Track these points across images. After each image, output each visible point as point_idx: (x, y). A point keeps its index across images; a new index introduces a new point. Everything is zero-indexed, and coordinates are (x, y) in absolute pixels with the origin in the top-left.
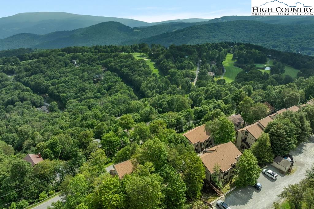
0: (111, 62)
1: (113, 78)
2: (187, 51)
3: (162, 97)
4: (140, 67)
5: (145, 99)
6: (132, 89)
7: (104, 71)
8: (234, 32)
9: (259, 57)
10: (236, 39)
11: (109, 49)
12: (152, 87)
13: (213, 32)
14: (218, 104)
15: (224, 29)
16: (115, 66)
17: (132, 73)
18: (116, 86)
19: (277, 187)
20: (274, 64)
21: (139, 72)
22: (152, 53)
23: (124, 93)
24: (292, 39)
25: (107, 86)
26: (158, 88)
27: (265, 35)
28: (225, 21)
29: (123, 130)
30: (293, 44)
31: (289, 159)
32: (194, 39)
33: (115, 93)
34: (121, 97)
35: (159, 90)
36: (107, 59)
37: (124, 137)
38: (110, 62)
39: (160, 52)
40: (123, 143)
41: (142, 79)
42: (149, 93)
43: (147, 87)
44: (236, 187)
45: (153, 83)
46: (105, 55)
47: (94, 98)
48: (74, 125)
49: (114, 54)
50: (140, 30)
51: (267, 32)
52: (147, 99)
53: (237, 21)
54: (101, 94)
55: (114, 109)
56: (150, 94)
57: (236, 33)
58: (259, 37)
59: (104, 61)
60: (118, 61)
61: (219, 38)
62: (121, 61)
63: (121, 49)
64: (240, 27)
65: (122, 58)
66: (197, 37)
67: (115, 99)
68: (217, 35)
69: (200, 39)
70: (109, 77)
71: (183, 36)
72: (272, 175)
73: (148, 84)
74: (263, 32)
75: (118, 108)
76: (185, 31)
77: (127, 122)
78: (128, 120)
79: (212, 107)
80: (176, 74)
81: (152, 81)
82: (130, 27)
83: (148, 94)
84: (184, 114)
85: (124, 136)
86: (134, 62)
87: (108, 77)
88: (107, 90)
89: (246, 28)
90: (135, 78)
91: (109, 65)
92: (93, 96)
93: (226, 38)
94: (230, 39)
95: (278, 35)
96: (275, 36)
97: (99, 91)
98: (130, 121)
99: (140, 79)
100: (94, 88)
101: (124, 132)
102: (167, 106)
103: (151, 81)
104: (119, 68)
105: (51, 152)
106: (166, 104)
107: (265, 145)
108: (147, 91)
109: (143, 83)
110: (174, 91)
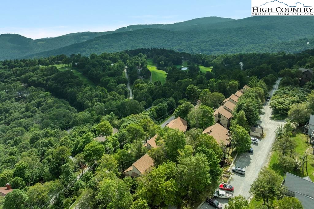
0: (32, 77)
1: (41, 94)
2: (110, 59)
4: (68, 78)
6: (68, 102)
7: (27, 87)
8: (143, 39)
9: (175, 59)
10: (146, 46)
11: (23, 64)
12: (90, 96)
13: (124, 41)
14: (171, 101)
15: (133, 37)
16: (38, 81)
17: (62, 85)
18: (48, 101)
19: (261, 148)
20: (189, 65)
21: (69, 83)
22: (76, 64)
23: (60, 107)
24: (193, 42)
25: (36, 103)
27: (170, 41)
28: (131, 30)
30: (195, 47)
31: (259, 127)
32: (107, 48)
33: (48, 109)
34: (60, 111)
35: (97, 98)
36: (27, 74)
38: (30, 77)
39: (85, 62)
41: (76, 90)
44: (236, 155)
45: (89, 93)
46: (22, 70)
47: (24, 117)
48: (24, 148)
49: (32, 68)
50: (44, 42)
51: (171, 38)
53: (144, 30)
54: (31, 113)
55: (56, 125)
56: (90, 104)
57: (145, 40)
58: (165, 42)
59: (23, 76)
60: (41, 75)
61: (131, 46)
62: (44, 75)
63: (38, 62)
64: (148, 35)
65: (43, 72)
66: (110, 46)
67: (54, 115)
68: (128, 43)
69: (112, 47)
70: (35, 92)
71: (95, 46)
72: (255, 141)
74: (168, 38)
75: (60, 124)
76: (96, 40)
79: (166, 104)
80: (109, 81)
82: (32, 39)
83: (88, 104)
84: (148, 114)
86: (61, 74)
87: (33, 93)
88: (38, 108)
89: (152, 35)
90: (67, 90)
91: (30, 80)
92: (21, 116)
93: (137, 45)
94: (141, 46)
95: (181, 40)
96: (178, 41)
97: (27, 109)
99: (73, 91)
100: (20, 107)
103: (86, 91)
104: (45, 82)
105: (22, 179)
106: (116, 110)
107: (244, 120)
108: (85, 101)
109: (78, 94)
110: (115, 97)
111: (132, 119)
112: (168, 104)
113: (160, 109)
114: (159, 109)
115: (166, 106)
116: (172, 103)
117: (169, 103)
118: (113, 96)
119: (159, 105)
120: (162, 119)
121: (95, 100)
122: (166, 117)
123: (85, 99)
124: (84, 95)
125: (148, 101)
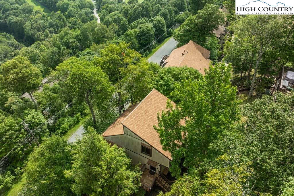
3: (64, 34)
5: (38, 43)
12: (42, 26)
14: (158, 21)
26: (50, 27)
29: (19, 96)
35: (53, 29)
37: (27, 112)
40: (32, 128)
41: (22, 19)
42: (40, 35)
43: (34, 29)
52: (41, 43)
56: (42, 37)
73: (33, 24)
77: (20, 75)
78: (21, 70)
79: (152, 26)
80: (68, 6)
81: (39, 19)
83: (39, 37)
85: (25, 109)
90: (11, 19)
98: (28, 70)
99: (18, 21)
101: (22, 99)
102: (78, 44)
103: (36, 19)
106: (75, 41)
108: (35, 34)
109: (26, 25)
110: (75, 25)
111: (92, 53)
112: (155, 26)
113: (143, 33)
114: (141, 33)
115: (152, 28)
116: (162, 24)
117: (156, 24)
118: (72, 24)
119: (141, 28)
120: (147, 51)
121: (48, 31)
122: (153, 48)
123: (35, 30)
124: (32, 25)
125: (122, 25)
